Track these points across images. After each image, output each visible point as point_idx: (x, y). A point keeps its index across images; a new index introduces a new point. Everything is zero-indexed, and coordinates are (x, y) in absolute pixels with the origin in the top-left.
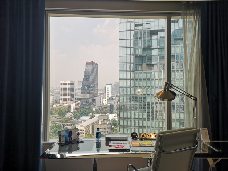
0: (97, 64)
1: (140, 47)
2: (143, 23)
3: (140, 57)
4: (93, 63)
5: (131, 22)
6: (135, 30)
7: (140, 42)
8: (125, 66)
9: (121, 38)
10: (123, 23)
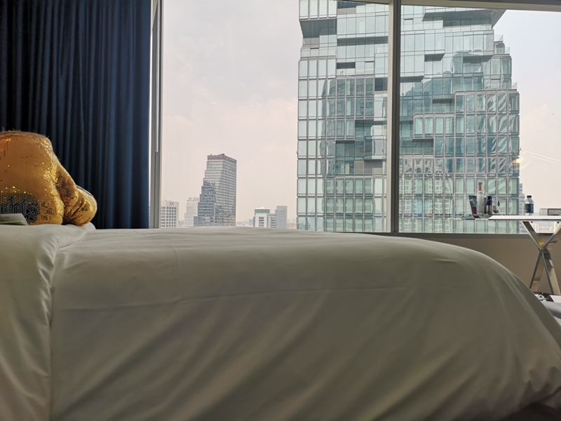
0: (236, 161)
1: (349, 118)
2: (357, 60)
3: (349, 143)
4: (223, 157)
5: (327, 58)
6: (336, 76)
7: (348, 105)
8: (312, 163)
9: (304, 95)
10: (309, 59)
